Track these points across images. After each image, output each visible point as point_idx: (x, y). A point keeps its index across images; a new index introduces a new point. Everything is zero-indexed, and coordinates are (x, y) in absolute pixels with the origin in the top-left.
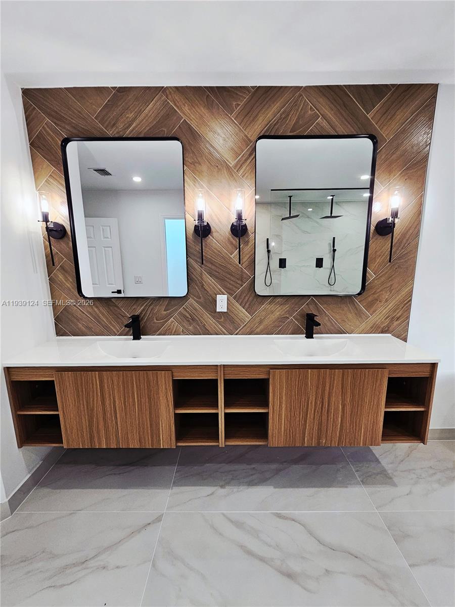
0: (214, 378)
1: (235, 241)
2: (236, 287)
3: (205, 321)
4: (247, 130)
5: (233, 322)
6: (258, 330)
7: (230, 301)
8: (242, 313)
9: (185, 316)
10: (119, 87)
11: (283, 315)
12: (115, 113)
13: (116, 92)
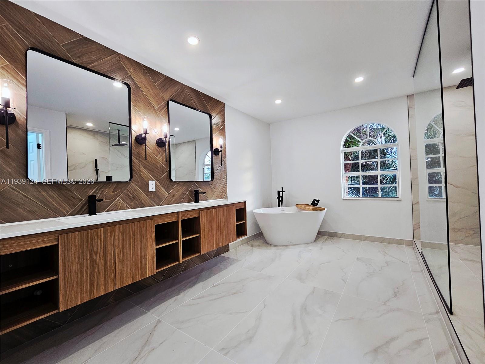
0: (176, 220)
1: (160, 149)
2: (160, 176)
3: (142, 198)
4: (164, 94)
5: (159, 197)
6: (172, 202)
7: (157, 185)
8: (164, 192)
9: (128, 195)
11: (183, 192)
12: (80, 50)
13: (83, 39)
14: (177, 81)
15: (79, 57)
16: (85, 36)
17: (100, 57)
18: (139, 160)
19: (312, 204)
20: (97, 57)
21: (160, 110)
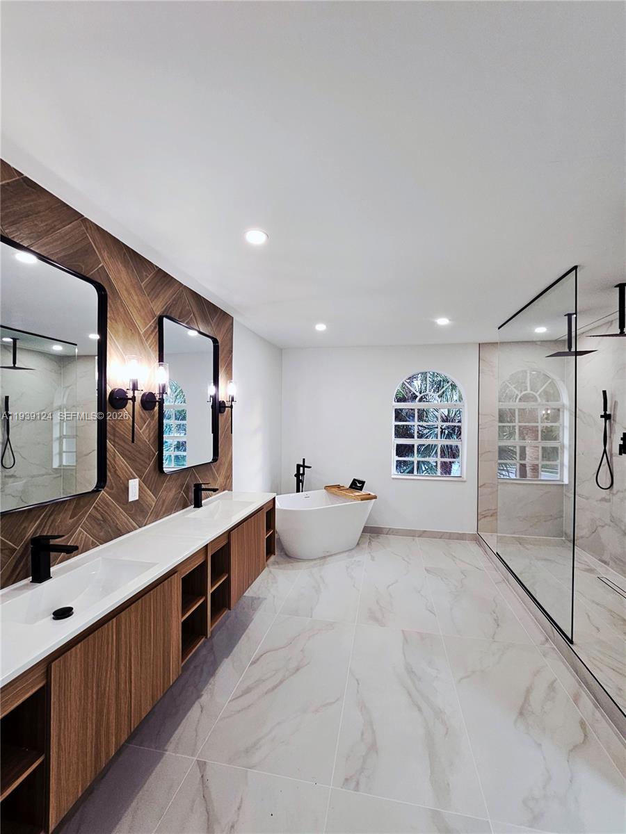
0: (203, 561)
1: (144, 414)
2: (145, 467)
3: (117, 519)
4: (153, 303)
5: (142, 510)
6: (161, 514)
7: (140, 486)
8: (151, 498)
9: (95, 519)
10: (26, 177)
11: (177, 490)
14: (172, 277)
16: (26, 174)
17: (53, 225)
18: (114, 441)
19: (351, 487)
20: (47, 225)
21: (147, 336)
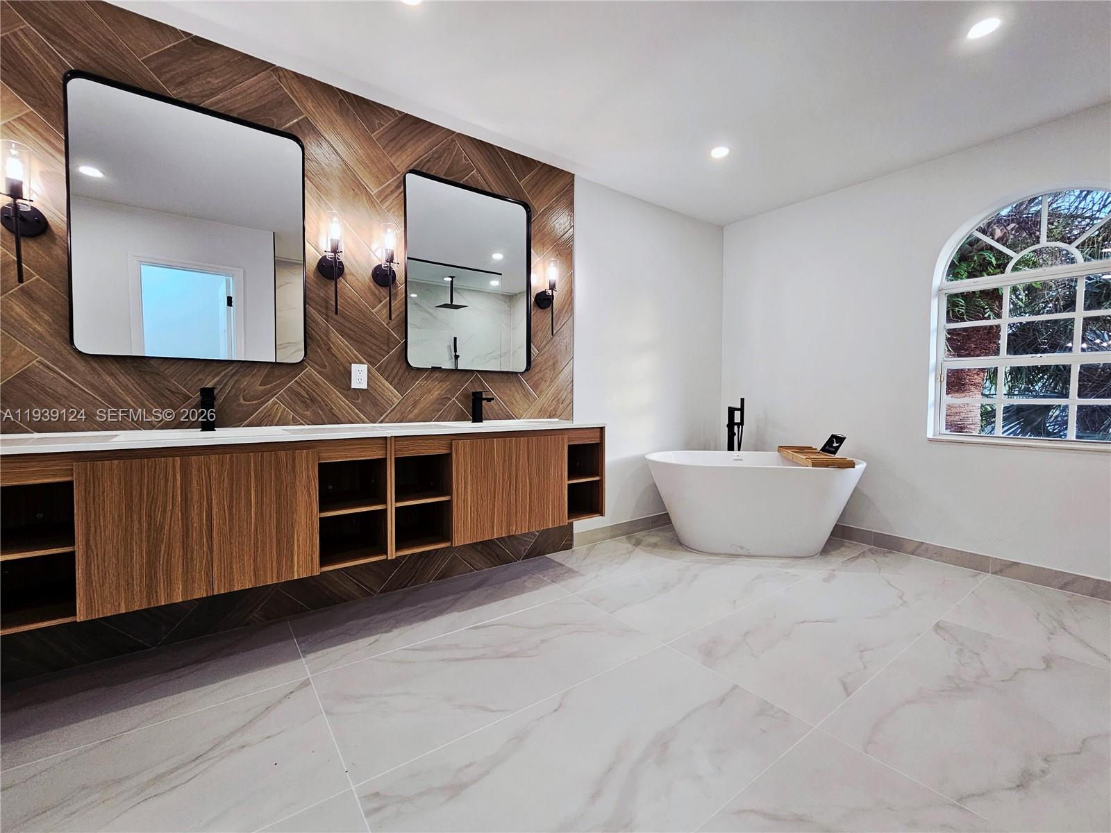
0: (380, 457)
1: (379, 292)
2: (380, 354)
3: (332, 402)
4: (394, 157)
6: (411, 416)
7: (371, 373)
8: (390, 391)
9: (298, 394)
10: (196, 36)
11: (443, 395)
12: (184, 68)
13: (191, 40)
14: (433, 124)
15: (182, 83)
16: (195, 34)
17: (231, 80)
19: (823, 449)
20: (224, 80)
21: (383, 197)
